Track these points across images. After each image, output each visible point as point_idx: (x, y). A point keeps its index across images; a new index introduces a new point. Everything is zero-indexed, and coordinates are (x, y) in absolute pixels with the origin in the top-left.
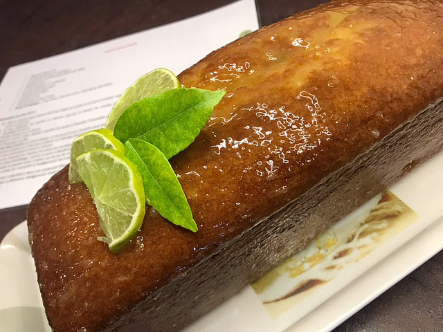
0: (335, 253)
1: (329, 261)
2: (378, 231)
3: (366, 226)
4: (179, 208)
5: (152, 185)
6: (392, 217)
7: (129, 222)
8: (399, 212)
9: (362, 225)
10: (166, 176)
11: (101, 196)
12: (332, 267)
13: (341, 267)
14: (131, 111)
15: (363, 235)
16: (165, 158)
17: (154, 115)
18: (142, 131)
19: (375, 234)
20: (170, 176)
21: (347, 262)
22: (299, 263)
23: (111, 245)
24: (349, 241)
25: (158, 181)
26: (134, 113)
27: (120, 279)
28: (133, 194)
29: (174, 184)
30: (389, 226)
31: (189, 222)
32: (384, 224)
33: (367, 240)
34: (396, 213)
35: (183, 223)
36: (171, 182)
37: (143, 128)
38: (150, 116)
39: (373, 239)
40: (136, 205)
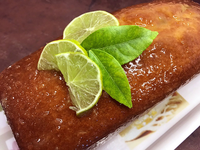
0: (156, 118)
1: (154, 122)
2: (174, 109)
3: (168, 106)
4: (124, 94)
5: (107, 79)
6: (178, 103)
7: (93, 99)
8: (181, 101)
9: (166, 105)
10: (119, 75)
11: (73, 81)
12: (156, 125)
13: (160, 125)
14: (98, 33)
15: (168, 110)
16: (119, 64)
17: (113, 38)
18: (103, 46)
19: (172, 110)
20: (122, 75)
21: (163, 123)
22: (140, 122)
23: (78, 112)
24: (162, 112)
25: (113, 77)
26: (100, 34)
27: (80, 133)
28: (98, 83)
29: (124, 80)
30: (178, 107)
31: (129, 103)
32: (175, 106)
33: (169, 113)
34: (180, 102)
35: (125, 103)
36: (122, 79)
37: (103, 44)
38: (110, 38)
39: (172, 112)
40: (99, 90)
